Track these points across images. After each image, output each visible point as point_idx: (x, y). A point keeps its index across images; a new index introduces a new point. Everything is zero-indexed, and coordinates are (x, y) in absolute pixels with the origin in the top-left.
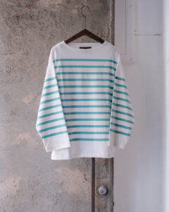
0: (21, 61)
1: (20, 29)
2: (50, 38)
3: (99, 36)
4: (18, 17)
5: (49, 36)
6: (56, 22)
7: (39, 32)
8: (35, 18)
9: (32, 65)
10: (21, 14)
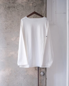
0: (10, 24)
1: (10, 12)
2: (22, 15)
3: (40, 14)
4: (9, 7)
5: (21, 14)
6: (24, 9)
7: (17, 13)
8: (16, 7)
9: (15, 26)
10: (10, 6)
